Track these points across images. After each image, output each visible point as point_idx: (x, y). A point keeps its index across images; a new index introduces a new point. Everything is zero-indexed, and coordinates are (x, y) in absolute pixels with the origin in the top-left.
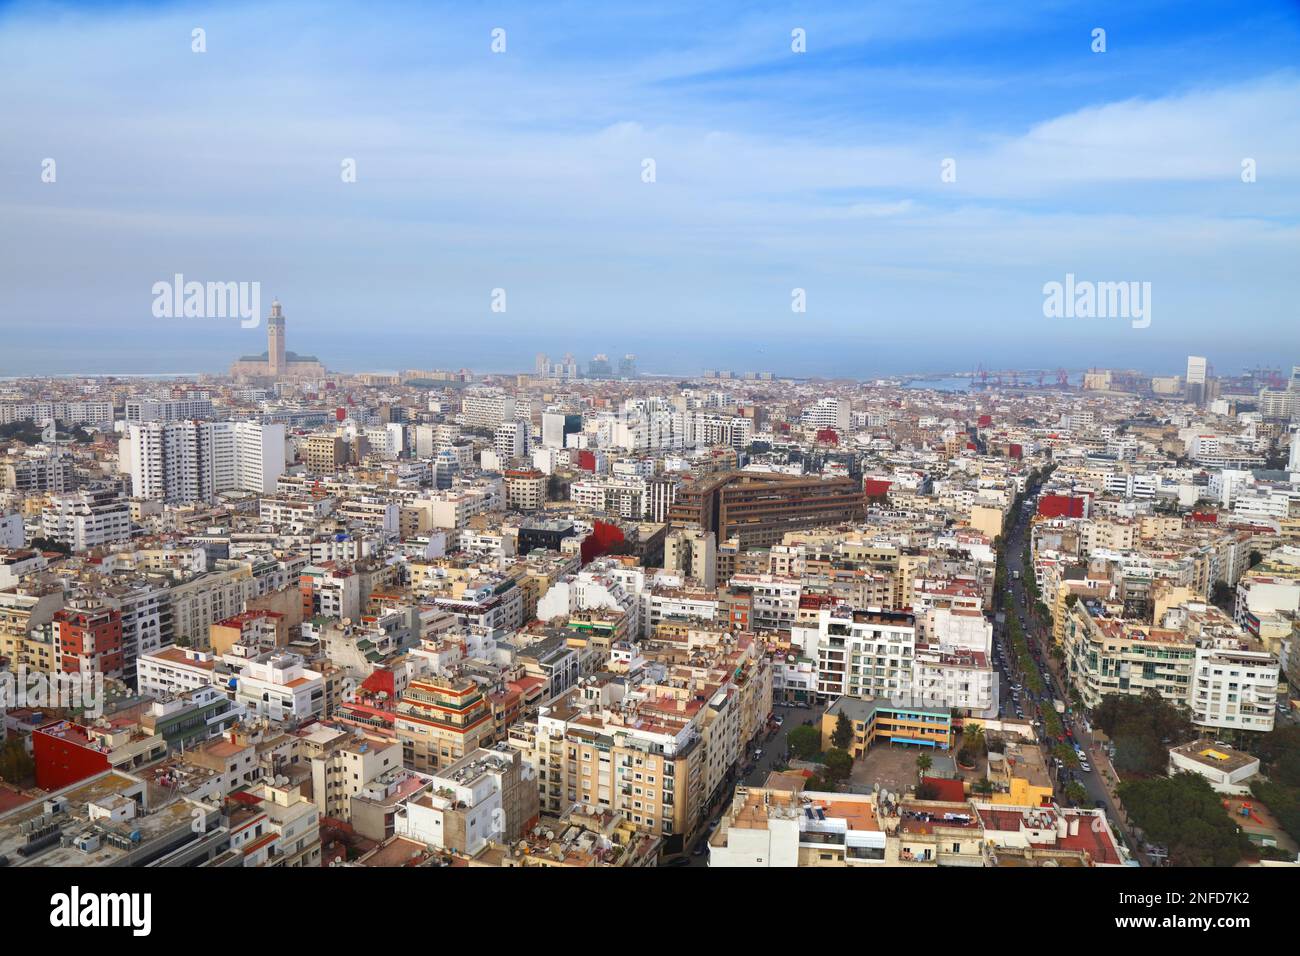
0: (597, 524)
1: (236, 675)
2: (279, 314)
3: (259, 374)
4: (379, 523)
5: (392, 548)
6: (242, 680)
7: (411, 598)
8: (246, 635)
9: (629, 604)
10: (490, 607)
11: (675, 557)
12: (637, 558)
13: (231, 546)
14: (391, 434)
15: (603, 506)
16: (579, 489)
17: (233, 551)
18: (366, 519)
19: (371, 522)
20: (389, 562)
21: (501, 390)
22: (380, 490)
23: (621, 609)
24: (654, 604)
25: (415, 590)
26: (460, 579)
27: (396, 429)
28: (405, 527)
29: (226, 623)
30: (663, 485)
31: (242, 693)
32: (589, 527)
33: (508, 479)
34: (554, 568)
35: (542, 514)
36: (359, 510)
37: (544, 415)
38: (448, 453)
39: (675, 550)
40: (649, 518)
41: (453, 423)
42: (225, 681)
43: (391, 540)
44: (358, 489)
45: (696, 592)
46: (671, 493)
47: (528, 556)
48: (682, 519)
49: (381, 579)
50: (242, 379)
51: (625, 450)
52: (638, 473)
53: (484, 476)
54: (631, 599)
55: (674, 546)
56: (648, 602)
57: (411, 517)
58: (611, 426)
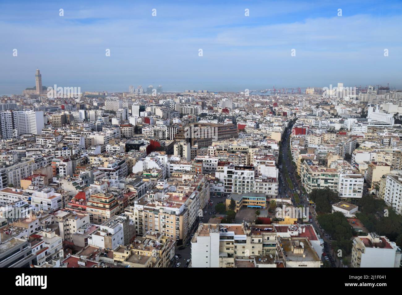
0: (151, 141)
1: (31, 196)
2: (39, 73)
3: (33, 94)
4: (78, 143)
5: (83, 151)
6: (33, 197)
7: (90, 168)
8: (33, 182)
9: (163, 167)
10: (117, 170)
11: (177, 151)
12: (165, 152)
13: (26, 153)
14: (81, 114)
15: (153, 135)
16: (145, 130)
17: (27, 154)
18: (73, 142)
19: (75, 143)
20: (82, 156)
21: (118, 98)
22: (78, 132)
23: (160, 169)
24: (171, 167)
25: (91, 165)
26: (106, 161)
27: (82, 111)
28: (87, 144)
29: (26, 179)
30: (172, 128)
31: (33, 202)
32: (149, 142)
33: (121, 127)
34: (137, 156)
35: (133, 139)
36: (71, 139)
37: (132, 106)
38: (100, 119)
39: (177, 149)
40: (168, 139)
41: (102, 109)
42: (27, 198)
43: (82, 149)
44: (70, 132)
45: (184, 162)
46: (175, 130)
47: (129, 152)
48: (179, 139)
49: (79, 162)
50: (27, 96)
51: (160, 117)
52: (164, 124)
53: (113, 127)
54: (163, 165)
55: (177, 148)
56: (169, 166)
57: (89, 141)
58: (155, 109)
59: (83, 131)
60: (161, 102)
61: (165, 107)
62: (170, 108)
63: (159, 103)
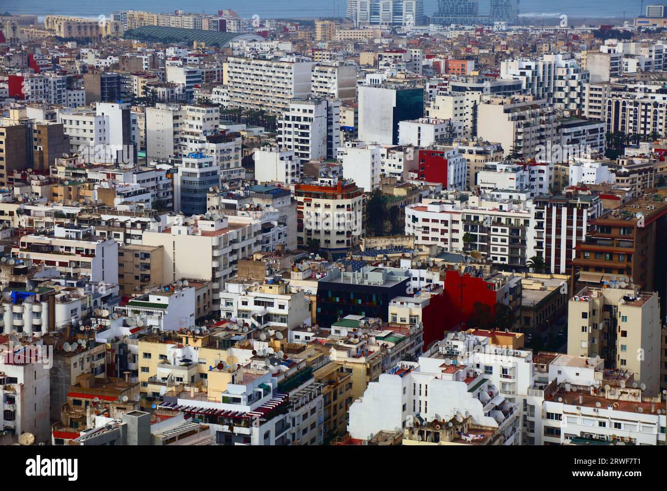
0: (450, 275)
4: (83, 272)
5: (105, 313)
7: (138, 398)
9: (506, 414)
10: (268, 414)
11: (585, 335)
12: (519, 335)
14: (102, 122)
15: (460, 245)
16: (420, 215)
18: (62, 264)
19: (71, 270)
20: (101, 338)
21: (288, 46)
22: (85, 216)
23: (491, 423)
24: (550, 416)
25: (145, 384)
26: (220, 366)
27: (112, 112)
28: (129, 278)
30: (564, 210)
32: (436, 279)
33: (301, 199)
34: (376, 349)
35: (356, 257)
36: (50, 249)
37: (360, 89)
38: (199, 154)
39: (585, 322)
40: (541, 266)
41: (207, 103)
43: (105, 299)
44: (48, 214)
45: (624, 398)
46: (580, 223)
47: (333, 329)
48: (598, 269)
49: (87, 365)
51: (500, 149)
52: (521, 189)
53: (259, 194)
54: (509, 405)
55: (584, 315)
56: (538, 412)
57: (138, 261)
58: (475, 108)
59: (114, 212)
60: (509, 71)
61: (530, 98)
62: (558, 106)
63: (496, 74)
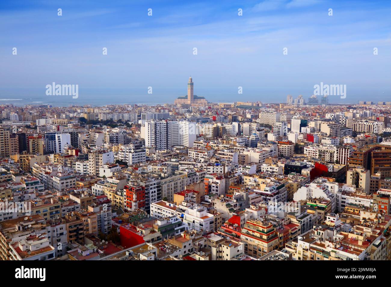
0: (316, 164)
1: (183, 213)
3: (184, 103)
4: (231, 160)
6: (186, 215)
7: (245, 189)
8: (186, 198)
9: (332, 198)
10: (275, 194)
11: (351, 179)
12: (334, 179)
13: (179, 166)
14: (234, 126)
15: (317, 157)
16: (308, 149)
17: (180, 168)
18: (226, 158)
19: (228, 159)
20: (236, 175)
21: (274, 110)
22: (231, 147)
23: (329, 199)
24: (343, 198)
25: (246, 186)
26: (263, 183)
27: (236, 124)
28: (240, 162)
29: (179, 194)
30: (344, 149)
31: (185, 219)
32: (313, 164)
33: (279, 145)
34: (299, 180)
35: (293, 159)
36: (224, 154)
37: (292, 120)
38: (255, 134)
39: (351, 176)
40: (337, 162)
41: (256, 122)
42: (180, 214)
43: (235, 166)
44: (222, 147)
45: (361, 195)
46: (348, 153)
47: (288, 175)
48: (354, 164)
49: (233, 181)
50: (179, 105)
51: (326, 134)
52: (332, 144)
53: (269, 143)
54: (333, 195)
55: (351, 175)
56: (340, 197)
57: (242, 158)
58: (320, 124)
59: (236, 146)
60: (328, 116)
61: (334, 123)
62: (340, 125)
63: (324, 117)
